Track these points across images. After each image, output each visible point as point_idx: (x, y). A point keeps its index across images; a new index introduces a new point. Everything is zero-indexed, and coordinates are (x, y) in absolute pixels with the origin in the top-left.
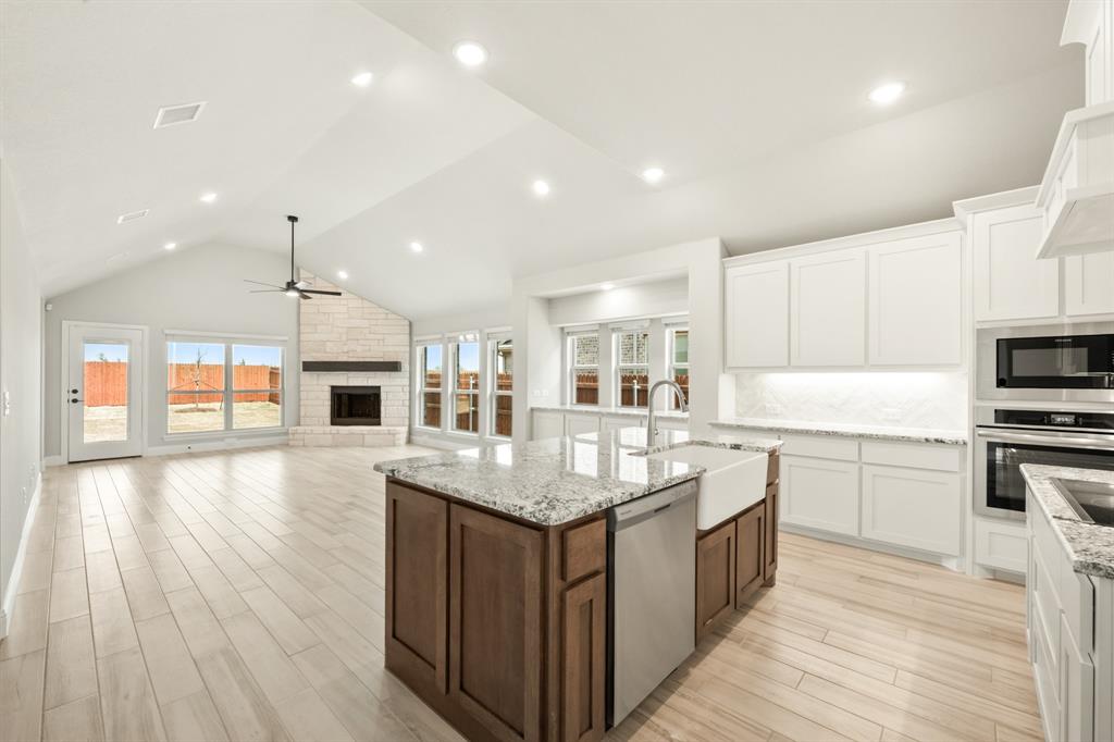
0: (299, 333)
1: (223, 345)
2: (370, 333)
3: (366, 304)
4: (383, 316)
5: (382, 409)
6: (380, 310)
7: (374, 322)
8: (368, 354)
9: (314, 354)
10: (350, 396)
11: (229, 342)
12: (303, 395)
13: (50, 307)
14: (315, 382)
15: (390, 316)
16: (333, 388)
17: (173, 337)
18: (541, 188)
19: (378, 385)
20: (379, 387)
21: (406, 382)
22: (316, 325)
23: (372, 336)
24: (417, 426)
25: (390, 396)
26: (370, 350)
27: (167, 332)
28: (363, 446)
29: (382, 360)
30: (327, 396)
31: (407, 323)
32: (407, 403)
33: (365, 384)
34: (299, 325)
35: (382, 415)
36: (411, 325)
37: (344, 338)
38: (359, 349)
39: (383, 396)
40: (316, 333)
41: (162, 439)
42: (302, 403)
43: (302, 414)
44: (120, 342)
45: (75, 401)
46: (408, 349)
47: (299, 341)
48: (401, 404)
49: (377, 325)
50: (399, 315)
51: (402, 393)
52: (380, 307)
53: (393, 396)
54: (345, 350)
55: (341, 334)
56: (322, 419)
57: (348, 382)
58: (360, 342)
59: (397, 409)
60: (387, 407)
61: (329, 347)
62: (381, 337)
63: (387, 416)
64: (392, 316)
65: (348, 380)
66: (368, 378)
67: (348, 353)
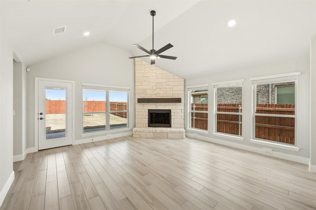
0: (135, 86)
2: (166, 85)
3: (165, 72)
4: (172, 77)
5: (172, 120)
6: (171, 74)
9: (142, 95)
10: (156, 114)
11: (107, 89)
12: (137, 113)
13: (28, 70)
14: (142, 108)
15: (175, 77)
16: (149, 110)
17: (85, 87)
19: (170, 109)
21: (183, 107)
22: (142, 82)
24: (188, 128)
25: (176, 114)
26: (166, 93)
27: (83, 84)
28: (167, 138)
29: (171, 97)
30: (146, 114)
32: (183, 117)
33: (164, 108)
34: (135, 82)
35: (172, 123)
36: (184, 81)
37: (155, 88)
38: (161, 92)
39: (172, 114)
40: (142, 85)
41: (81, 136)
42: (136, 117)
43: (136, 122)
44: (62, 89)
45: (41, 119)
46: (183, 92)
47: (135, 89)
48: (181, 118)
49: (169, 81)
50: (179, 76)
51: (181, 113)
52: (171, 73)
53: (177, 114)
54: (155, 93)
55: (153, 86)
56: (145, 125)
57: (156, 108)
58: (162, 89)
59: (179, 120)
60: (174, 119)
61: (148, 92)
62: (171, 87)
63: (174, 123)
64: (176, 77)
65: (156, 107)
66: (165, 106)
67: (156, 94)
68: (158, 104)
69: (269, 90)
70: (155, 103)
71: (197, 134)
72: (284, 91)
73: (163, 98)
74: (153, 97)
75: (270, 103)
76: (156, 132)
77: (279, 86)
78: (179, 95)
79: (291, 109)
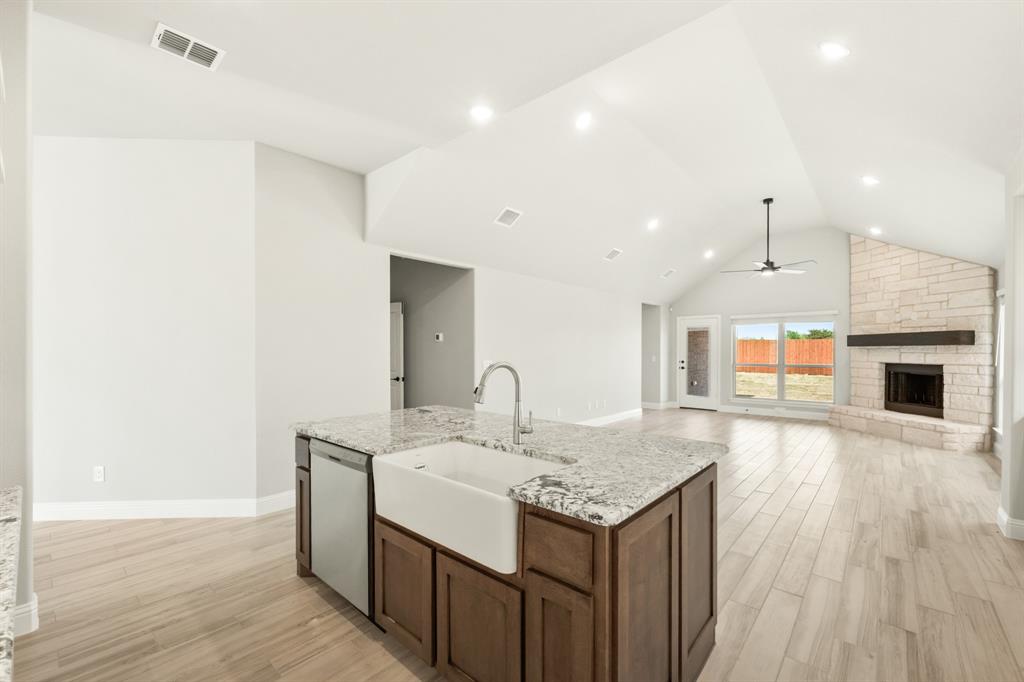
1: (777, 325)
2: (929, 294)
3: (924, 257)
4: (947, 269)
5: (946, 396)
6: (944, 261)
7: (933, 279)
8: (925, 323)
10: (908, 376)
11: (781, 320)
14: (865, 358)
15: (956, 267)
16: (887, 365)
17: (738, 321)
18: (833, 52)
19: (938, 363)
20: (940, 367)
21: (985, 359)
22: (866, 293)
23: (932, 298)
25: (957, 380)
26: (928, 318)
27: (733, 317)
29: (944, 329)
30: (880, 374)
31: (986, 271)
33: (921, 361)
34: (850, 295)
35: (946, 403)
36: (993, 273)
37: (896, 305)
38: (914, 317)
39: (947, 379)
40: (866, 302)
42: (853, 380)
46: (988, 311)
47: (850, 314)
49: (938, 282)
50: (971, 263)
51: (977, 376)
52: (942, 257)
53: (962, 380)
54: (898, 319)
55: (892, 300)
56: (871, 401)
57: (900, 359)
58: (915, 308)
59: (969, 398)
60: (952, 394)
61: (880, 317)
62: (944, 297)
63: (953, 406)
64: (960, 266)
66: (925, 354)
67: (900, 322)
68: (905, 349)
73: (918, 331)
74: (892, 331)
76: (872, 419)
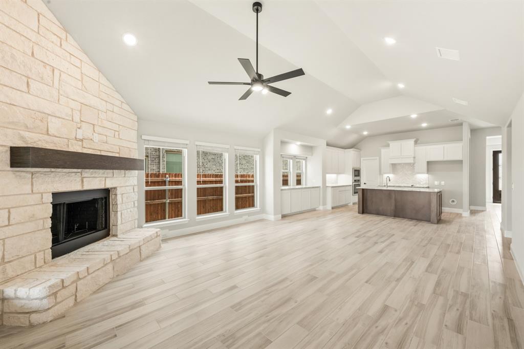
2: (106, 119)
3: (103, 80)
15: (123, 106)
16: (54, 195)
19: (114, 186)
25: (125, 199)
26: (106, 141)
29: (117, 155)
33: (102, 186)
48: (133, 206)
51: (133, 193)
53: (127, 198)
54: (80, 136)
56: (41, 255)
57: (83, 186)
59: (130, 211)
62: (116, 127)
64: (125, 106)
65: (82, 181)
67: (81, 141)
68: (87, 173)
69: (159, 156)
70: (79, 170)
71: (168, 230)
72: (173, 158)
73: (99, 153)
74: (71, 149)
75: (161, 172)
77: (168, 152)
78: (130, 150)
79: (177, 179)
